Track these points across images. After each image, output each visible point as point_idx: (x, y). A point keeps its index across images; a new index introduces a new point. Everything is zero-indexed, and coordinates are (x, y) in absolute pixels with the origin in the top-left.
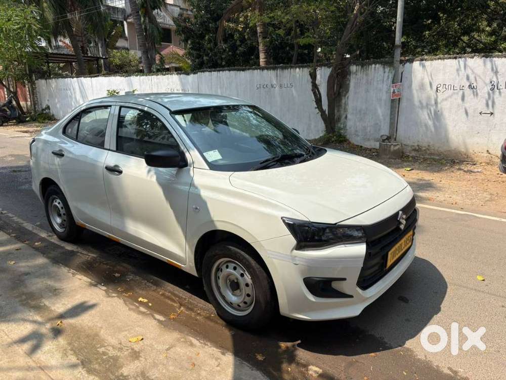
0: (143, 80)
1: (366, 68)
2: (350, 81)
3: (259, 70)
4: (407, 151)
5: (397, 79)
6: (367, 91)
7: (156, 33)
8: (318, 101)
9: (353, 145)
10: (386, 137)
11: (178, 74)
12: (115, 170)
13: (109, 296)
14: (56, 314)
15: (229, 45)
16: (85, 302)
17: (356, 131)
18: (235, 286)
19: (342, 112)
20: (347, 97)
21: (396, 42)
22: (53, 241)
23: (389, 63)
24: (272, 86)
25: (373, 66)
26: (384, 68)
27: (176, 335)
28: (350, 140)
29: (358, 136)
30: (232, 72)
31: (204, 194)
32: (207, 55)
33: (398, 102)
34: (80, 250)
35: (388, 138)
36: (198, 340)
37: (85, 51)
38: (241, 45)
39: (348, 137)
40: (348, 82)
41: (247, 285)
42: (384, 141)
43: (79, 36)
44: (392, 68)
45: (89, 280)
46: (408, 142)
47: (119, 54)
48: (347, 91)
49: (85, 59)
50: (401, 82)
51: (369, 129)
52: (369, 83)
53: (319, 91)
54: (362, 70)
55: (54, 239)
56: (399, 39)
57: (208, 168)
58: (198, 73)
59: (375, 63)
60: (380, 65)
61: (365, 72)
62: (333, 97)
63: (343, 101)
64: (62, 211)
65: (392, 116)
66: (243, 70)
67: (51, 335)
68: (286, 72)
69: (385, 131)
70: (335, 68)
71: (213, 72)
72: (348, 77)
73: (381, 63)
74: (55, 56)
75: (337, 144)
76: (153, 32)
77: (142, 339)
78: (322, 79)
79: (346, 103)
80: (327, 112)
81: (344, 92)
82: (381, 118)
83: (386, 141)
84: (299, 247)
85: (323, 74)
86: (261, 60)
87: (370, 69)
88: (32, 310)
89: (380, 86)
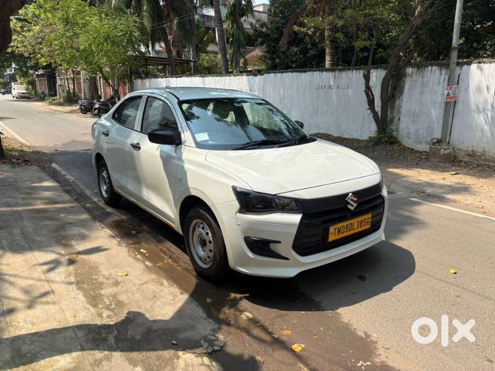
0: (218, 80)
1: (422, 70)
2: (404, 83)
3: (318, 72)
4: (461, 156)
5: (453, 82)
6: (422, 93)
7: (242, 38)
8: (371, 103)
9: (404, 147)
10: (436, 140)
11: (247, 75)
12: (137, 147)
13: (120, 245)
14: (76, 251)
15: (300, 48)
16: (101, 247)
17: (408, 133)
18: (203, 243)
19: (395, 114)
20: (400, 99)
21: (453, 45)
22: (100, 204)
23: (446, 65)
24: (330, 87)
25: (430, 68)
26: (441, 70)
27: (154, 276)
28: (402, 142)
29: (410, 138)
30: (294, 73)
31: (187, 166)
32: (280, 58)
33: (452, 105)
34: (116, 212)
35: (439, 141)
36: (168, 282)
37: (180, 55)
38: (312, 48)
39: (400, 139)
40: (403, 84)
41: (210, 242)
42: (434, 144)
43: (176, 42)
44: (448, 70)
45: (112, 233)
46: (462, 147)
47: (207, 57)
48: (402, 93)
49: (175, 62)
50: (458, 85)
51: (421, 131)
52: (424, 85)
53: (371, 93)
54: (418, 72)
55: (102, 204)
56: (456, 40)
57: (194, 146)
58: (265, 75)
59: (432, 65)
60: (437, 67)
61: (421, 74)
62: (387, 99)
63: (397, 103)
64: (107, 181)
65: (445, 119)
66: (304, 72)
67: (66, 263)
68: (344, 74)
69: (438, 135)
70: (390, 70)
71: (277, 74)
72: (403, 78)
73: (438, 65)
74: (156, 59)
75: (388, 146)
76: (239, 37)
77: (127, 275)
78: (377, 82)
79: (400, 105)
80: (379, 114)
81: (399, 94)
82: (435, 120)
83: (437, 144)
84: (241, 211)
85: (377, 76)
86: (327, 63)
87: (426, 71)
88: (61, 246)
89: (435, 88)
